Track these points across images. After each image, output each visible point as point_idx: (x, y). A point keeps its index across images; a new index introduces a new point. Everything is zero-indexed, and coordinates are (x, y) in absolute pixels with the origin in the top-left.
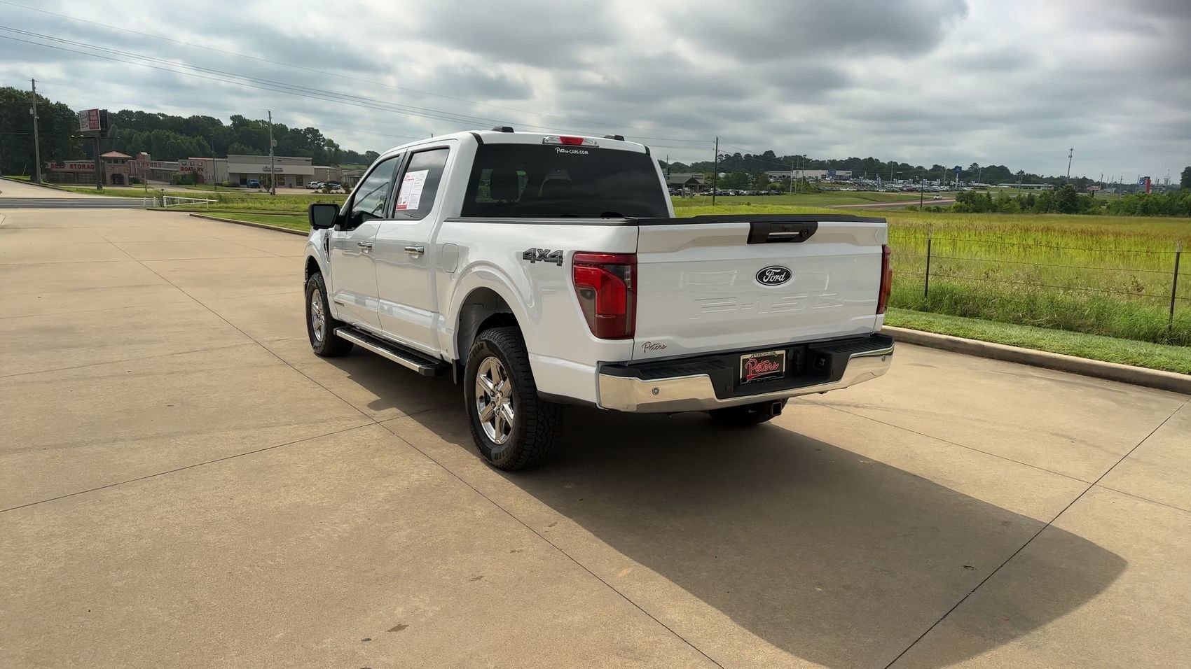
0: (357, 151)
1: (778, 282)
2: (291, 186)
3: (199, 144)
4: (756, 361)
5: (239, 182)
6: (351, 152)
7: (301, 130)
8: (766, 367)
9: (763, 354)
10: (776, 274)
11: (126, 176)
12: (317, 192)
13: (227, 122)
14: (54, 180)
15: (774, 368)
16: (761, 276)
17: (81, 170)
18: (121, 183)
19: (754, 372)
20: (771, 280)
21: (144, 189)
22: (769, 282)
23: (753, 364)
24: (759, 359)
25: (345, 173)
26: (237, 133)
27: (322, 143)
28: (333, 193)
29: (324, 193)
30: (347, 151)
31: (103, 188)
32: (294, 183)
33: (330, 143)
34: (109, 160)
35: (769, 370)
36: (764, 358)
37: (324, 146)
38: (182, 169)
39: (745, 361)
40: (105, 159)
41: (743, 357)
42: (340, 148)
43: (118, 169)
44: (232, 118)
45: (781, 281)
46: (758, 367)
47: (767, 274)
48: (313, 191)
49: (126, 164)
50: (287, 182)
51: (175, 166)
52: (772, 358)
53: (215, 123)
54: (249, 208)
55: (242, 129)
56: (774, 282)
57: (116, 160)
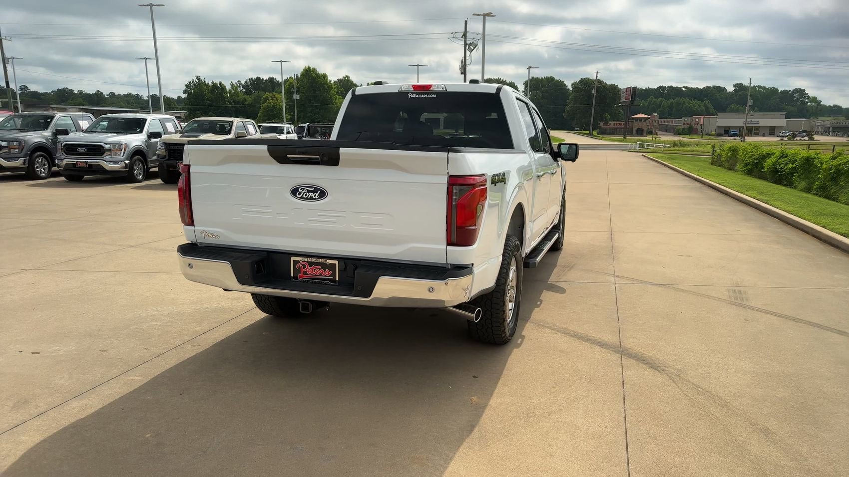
0: (841, 105)
1: (311, 198)
2: (764, 135)
3: (705, 106)
4: (307, 265)
5: (723, 132)
6: (835, 106)
7: (790, 91)
8: (318, 272)
9: (314, 260)
10: (309, 191)
11: (645, 130)
12: (782, 140)
13: (730, 89)
14: (603, 133)
15: (327, 273)
16: (294, 192)
17: (620, 126)
18: (642, 135)
19: (305, 273)
20: (304, 196)
21: (651, 138)
22: (302, 198)
23: (304, 266)
24: (311, 264)
25: (818, 124)
26: (736, 96)
27: (806, 100)
28: (796, 140)
29: (788, 140)
30: (832, 105)
31: (627, 137)
32: (767, 132)
33: (814, 99)
34: (637, 119)
35: (321, 275)
36: (316, 264)
37: (808, 102)
38: (684, 124)
39: (296, 262)
40: (633, 119)
41: (293, 258)
42: (822, 103)
43: (641, 125)
44: (734, 86)
45: (315, 199)
46: (309, 270)
47: (300, 191)
48: (779, 138)
49: (647, 121)
50: (761, 132)
51: (680, 123)
52: (324, 266)
53: (720, 90)
54: (693, 151)
55: (740, 93)
56: (307, 198)
57: (641, 119)
